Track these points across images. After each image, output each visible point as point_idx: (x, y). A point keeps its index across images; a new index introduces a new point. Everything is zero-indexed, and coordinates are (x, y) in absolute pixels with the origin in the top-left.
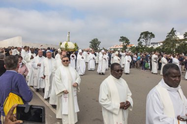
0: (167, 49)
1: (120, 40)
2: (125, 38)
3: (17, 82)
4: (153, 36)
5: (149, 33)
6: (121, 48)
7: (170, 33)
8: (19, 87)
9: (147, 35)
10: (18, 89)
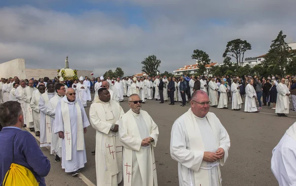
0: (272, 68)
1: (194, 57)
2: (202, 52)
3: (22, 146)
4: (248, 46)
5: (242, 42)
6: (195, 71)
7: (276, 41)
8: (25, 152)
9: (238, 45)
10: (25, 156)
